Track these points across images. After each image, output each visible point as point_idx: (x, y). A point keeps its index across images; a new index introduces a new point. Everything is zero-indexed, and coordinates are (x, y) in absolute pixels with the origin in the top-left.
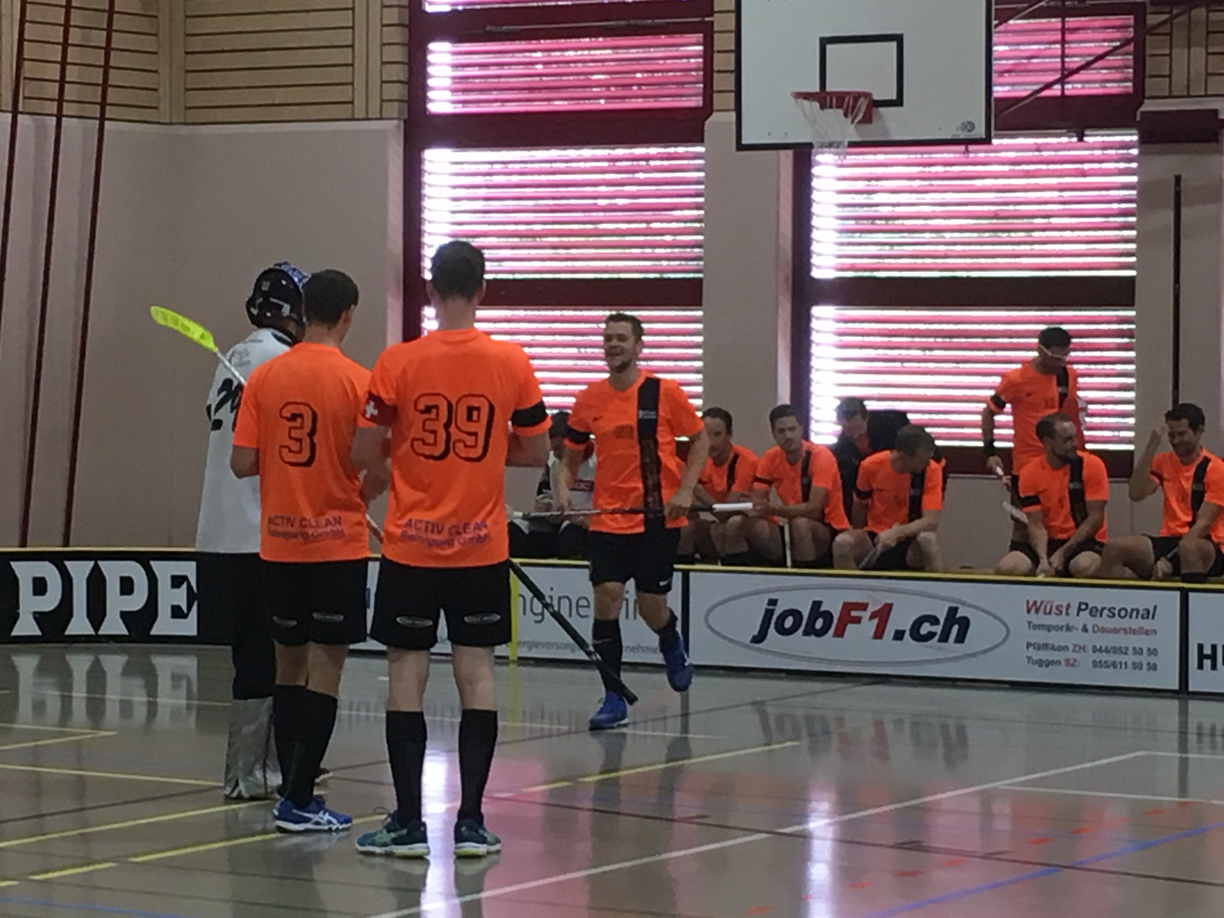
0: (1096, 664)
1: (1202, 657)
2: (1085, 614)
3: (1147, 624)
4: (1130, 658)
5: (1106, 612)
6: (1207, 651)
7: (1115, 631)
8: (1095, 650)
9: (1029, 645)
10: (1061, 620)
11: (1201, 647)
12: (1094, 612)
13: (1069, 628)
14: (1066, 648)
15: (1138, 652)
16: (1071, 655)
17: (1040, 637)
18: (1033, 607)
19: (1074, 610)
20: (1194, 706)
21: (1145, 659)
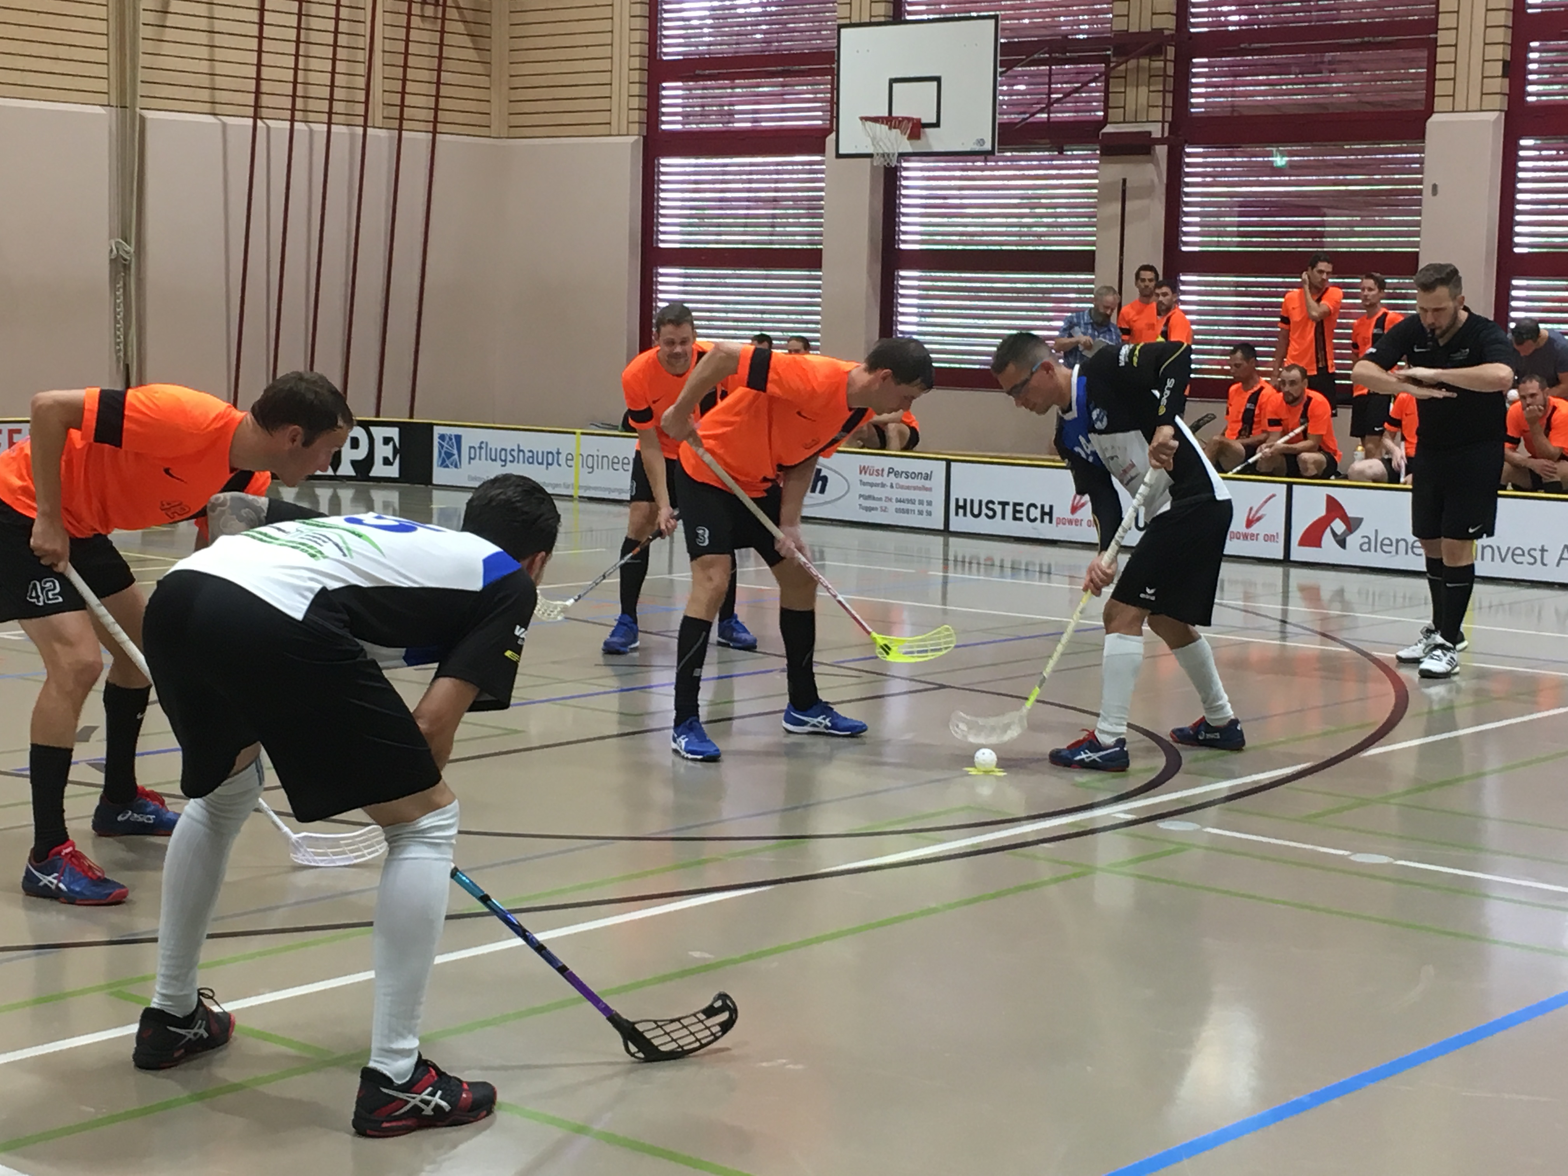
0: (898, 511)
1: (958, 507)
2: (892, 475)
3: (927, 484)
4: (917, 507)
5: (904, 475)
6: (961, 503)
7: (908, 488)
8: (899, 501)
9: (861, 496)
10: (879, 480)
11: (957, 500)
12: (897, 474)
13: (883, 485)
14: (880, 499)
15: (921, 502)
16: (884, 504)
17: (867, 491)
18: (863, 470)
19: (886, 472)
20: (952, 540)
21: (925, 508)
